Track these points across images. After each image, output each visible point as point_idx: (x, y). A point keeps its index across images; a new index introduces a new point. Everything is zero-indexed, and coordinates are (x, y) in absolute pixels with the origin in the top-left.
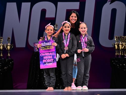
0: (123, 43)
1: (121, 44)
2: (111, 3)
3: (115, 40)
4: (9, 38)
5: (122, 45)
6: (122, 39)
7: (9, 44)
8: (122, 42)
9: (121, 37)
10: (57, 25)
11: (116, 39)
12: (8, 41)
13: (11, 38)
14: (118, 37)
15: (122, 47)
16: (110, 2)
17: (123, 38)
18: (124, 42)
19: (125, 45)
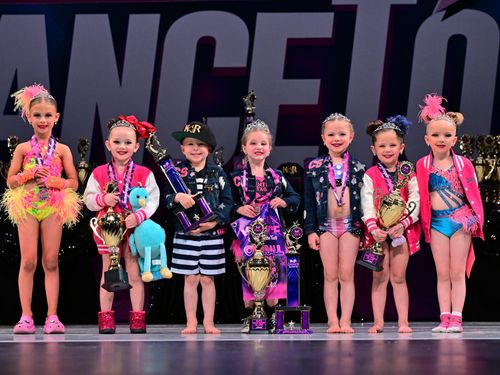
0: (490, 161)
1: (483, 165)
2: (445, 17)
3: (461, 147)
4: (83, 143)
5: (486, 166)
6: (487, 144)
7: (82, 164)
8: (485, 157)
9: (481, 139)
10: (253, 96)
11: (466, 146)
12: (80, 152)
13: (89, 141)
14: (472, 139)
15: (485, 175)
16: (444, 12)
17: (489, 141)
18: (492, 157)
19: (496, 166)
